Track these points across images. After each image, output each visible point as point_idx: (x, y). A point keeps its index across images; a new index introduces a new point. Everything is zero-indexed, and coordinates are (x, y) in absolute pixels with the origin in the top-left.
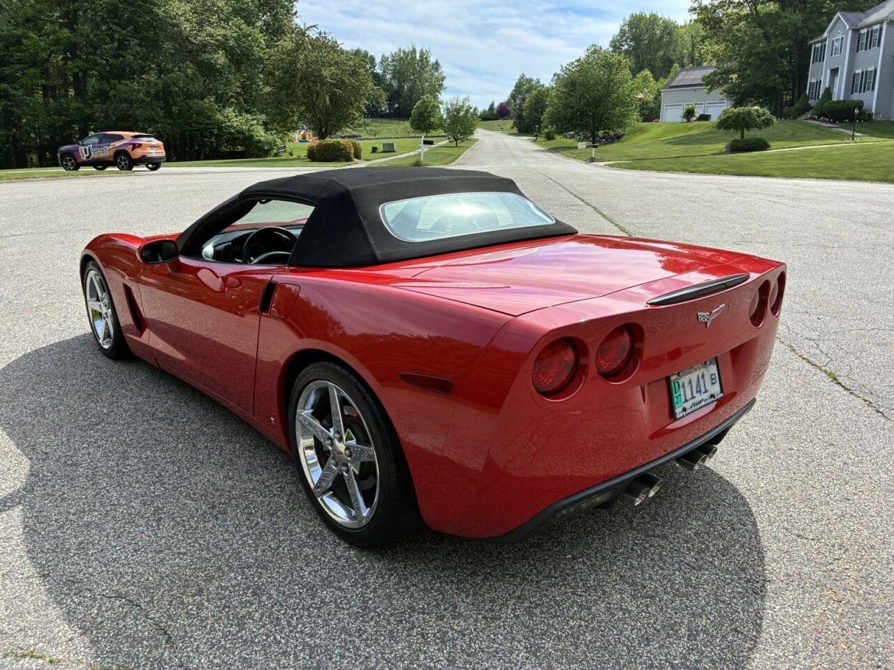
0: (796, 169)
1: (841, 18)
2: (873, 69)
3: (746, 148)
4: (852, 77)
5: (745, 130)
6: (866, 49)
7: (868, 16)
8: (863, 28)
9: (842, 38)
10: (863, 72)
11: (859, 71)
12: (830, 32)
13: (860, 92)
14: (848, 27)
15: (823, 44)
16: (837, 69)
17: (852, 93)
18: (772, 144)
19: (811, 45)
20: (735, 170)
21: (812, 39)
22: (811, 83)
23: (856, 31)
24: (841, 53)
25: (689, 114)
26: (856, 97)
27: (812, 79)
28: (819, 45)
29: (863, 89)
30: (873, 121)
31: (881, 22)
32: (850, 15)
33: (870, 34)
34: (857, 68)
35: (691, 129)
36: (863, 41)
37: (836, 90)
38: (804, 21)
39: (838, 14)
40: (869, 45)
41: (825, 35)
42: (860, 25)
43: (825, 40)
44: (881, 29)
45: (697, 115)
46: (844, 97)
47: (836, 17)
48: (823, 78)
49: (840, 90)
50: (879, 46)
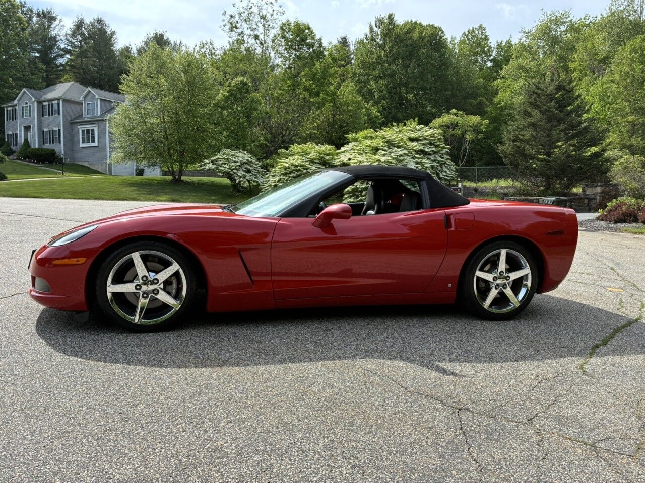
0: (54, 192)
1: (26, 91)
2: (57, 129)
4: (42, 134)
6: (49, 115)
7: (45, 93)
8: (45, 101)
9: (30, 106)
10: (50, 131)
11: (46, 129)
12: (19, 101)
13: (50, 143)
14: (33, 99)
15: (14, 108)
16: (29, 127)
17: (44, 144)
18: (8, 176)
19: (3, 108)
20: (9, 193)
21: (3, 104)
22: (8, 135)
23: (40, 103)
24: (30, 116)
26: (47, 146)
27: (8, 132)
28: (10, 109)
29: (52, 141)
30: (64, 164)
31: (58, 99)
32: (33, 91)
33: (51, 106)
34: (45, 128)
36: (46, 109)
37: (30, 140)
39: (24, 89)
40: (51, 113)
41: (15, 102)
42: (42, 99)
43: (16, 105)
44: (59, 104)
46: (38, 146)
47: (23, 91)
48: (18, 132)
49: (34, 141)
50: (59, 114)
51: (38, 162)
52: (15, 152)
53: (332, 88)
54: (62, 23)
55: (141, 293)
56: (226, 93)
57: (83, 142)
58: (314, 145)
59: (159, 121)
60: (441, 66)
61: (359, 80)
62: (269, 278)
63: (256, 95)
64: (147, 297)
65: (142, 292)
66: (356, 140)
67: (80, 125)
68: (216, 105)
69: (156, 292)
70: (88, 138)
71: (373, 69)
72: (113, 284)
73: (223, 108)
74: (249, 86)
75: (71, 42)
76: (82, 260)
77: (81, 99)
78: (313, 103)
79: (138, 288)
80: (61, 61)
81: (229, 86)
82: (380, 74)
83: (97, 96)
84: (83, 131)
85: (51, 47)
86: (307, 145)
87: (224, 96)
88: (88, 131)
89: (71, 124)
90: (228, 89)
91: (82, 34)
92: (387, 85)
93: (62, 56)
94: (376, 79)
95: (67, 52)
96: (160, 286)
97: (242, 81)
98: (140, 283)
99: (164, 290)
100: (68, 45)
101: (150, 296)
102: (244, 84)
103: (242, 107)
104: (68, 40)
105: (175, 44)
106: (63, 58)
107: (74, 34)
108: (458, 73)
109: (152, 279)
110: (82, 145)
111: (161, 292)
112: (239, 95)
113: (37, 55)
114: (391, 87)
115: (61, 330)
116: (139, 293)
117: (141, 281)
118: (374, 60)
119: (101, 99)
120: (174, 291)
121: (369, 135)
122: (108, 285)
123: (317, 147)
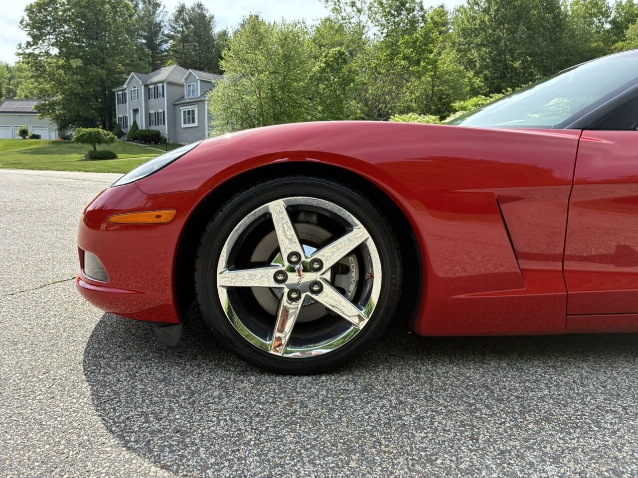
1: (134, 75)
2: (162, 111)
3: (102, 157)
4: (149, 116)
5: (97, 144)
6: (155, 98)
7: (151, 77)
8: (151, 84)
9: (138, 90)
10: (155, 113)
11: (152, 112)
12: (128, 85)
13: (155, 125)
14: (141, 83)
15: (123, 92)
16: (137, 110)
17: (150, 125)
18: (119, 155)
19: (114, 92)
21: (114, 88)
22: (119, 118)
23: (146, 86)
24: (138, 99)
25: (24, 133)
26: (153, 128)
27: (119, 115)
28: (120, 93)
29: (158, 123)
30: (168, 144)
31: (162, 82)
32: (140, 75)
33: (156, 89)
34: (152, 110)
35: (31, 144)
36: (152, 92)
37: (139, 123)
38: (107, 75)
39: (132, 73)
40: (157, 96)
41: (125, 86)
42: (148, 82)
43: (125, 89)
44: (163, 86)
45: (30, 134)
46: (146, 127)
47: (131, 75)
48: (128, 115)
49: (142, 123)
50: (163, 96)
51: (145, 143)
52: (125, 134)
53: (432, 56)
54: (165, 10)
55: (286, 290)
56: (323, 65)
57: (185, 123)
58: (417, 116)
59: (255, 97)
60: (554, 29)
61: (458, 49)
62: (557, 266)
63: (353, 65)
64: (299, 298)
65: (288, 286)
66: (464, 109)
67: (182, 106)
68: (312, 77)
69: (316, 287)
70: (189, 118)
71: (474, 36)
72: (229, 270)
73: (320, 80)
74: (347, 56)
75: (174, 28)
76: (167, 215)
77: (183, 81)
78: (413, 73)
79: (280, 277)
80: (165, 46)
81: (326, 56)
82: (483, 40)
83: (197, 78)
84: (185, 112)
85: (156, 34)
86: (409, 116)
87: (320, 67)
88: (189, 112)
89: (175, 105)
90: (324, 60)
91: (184, 20)
92: (491, 52)
93: (166, 42)
94: (479, 46)
95: (171, 37)
96: (324, 276)
97: (339, 51)
98: (284, 269)
99: (332, 283)
100: (172, 31)
101: (303, 296)
102: (341, 54)
103: (340, 78)
104: (171, 26)
105: (269, 24)
106: (167, 43)
107: (176, 21)
108: (573, 36)
109: (309, 260)
110: (183, 126)
111: (327, 288)
112: (336, 67)
113: (144, 41)
114: (495, 55)
115: (129, 358)
116: (282, 288)
117: (287, 264)
118: (477, 26)
119: (201, 80)
120: (352, 288)
121: (480, 102)
122: (219, 271)
123: (420, 117)
